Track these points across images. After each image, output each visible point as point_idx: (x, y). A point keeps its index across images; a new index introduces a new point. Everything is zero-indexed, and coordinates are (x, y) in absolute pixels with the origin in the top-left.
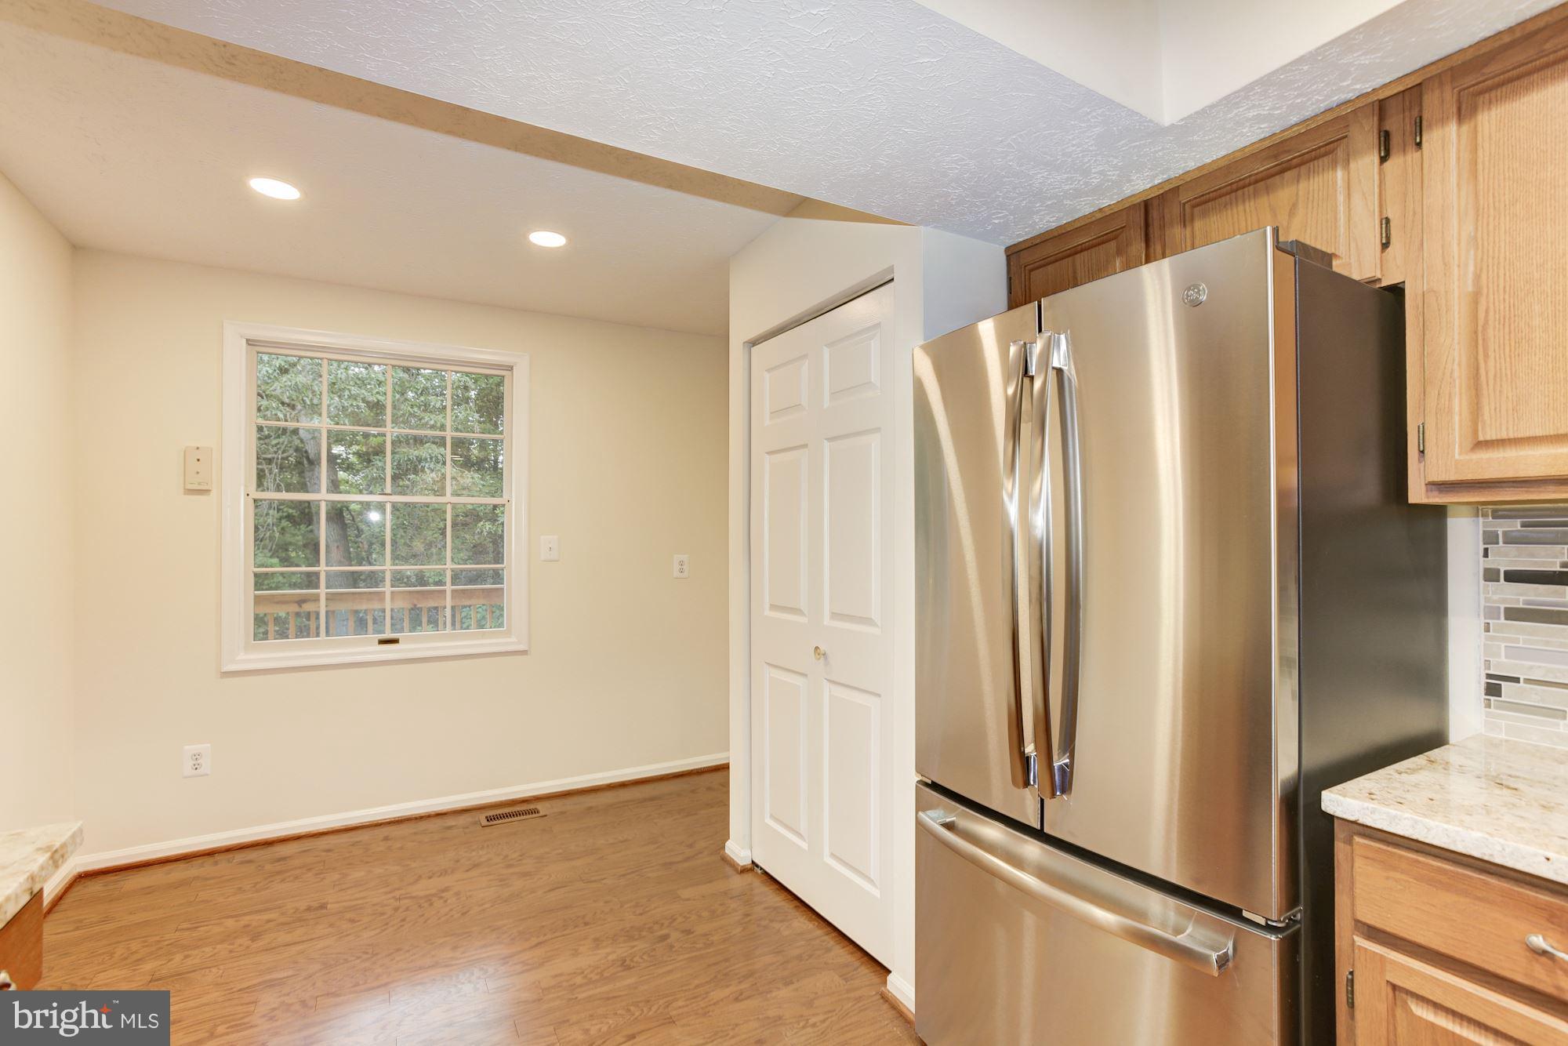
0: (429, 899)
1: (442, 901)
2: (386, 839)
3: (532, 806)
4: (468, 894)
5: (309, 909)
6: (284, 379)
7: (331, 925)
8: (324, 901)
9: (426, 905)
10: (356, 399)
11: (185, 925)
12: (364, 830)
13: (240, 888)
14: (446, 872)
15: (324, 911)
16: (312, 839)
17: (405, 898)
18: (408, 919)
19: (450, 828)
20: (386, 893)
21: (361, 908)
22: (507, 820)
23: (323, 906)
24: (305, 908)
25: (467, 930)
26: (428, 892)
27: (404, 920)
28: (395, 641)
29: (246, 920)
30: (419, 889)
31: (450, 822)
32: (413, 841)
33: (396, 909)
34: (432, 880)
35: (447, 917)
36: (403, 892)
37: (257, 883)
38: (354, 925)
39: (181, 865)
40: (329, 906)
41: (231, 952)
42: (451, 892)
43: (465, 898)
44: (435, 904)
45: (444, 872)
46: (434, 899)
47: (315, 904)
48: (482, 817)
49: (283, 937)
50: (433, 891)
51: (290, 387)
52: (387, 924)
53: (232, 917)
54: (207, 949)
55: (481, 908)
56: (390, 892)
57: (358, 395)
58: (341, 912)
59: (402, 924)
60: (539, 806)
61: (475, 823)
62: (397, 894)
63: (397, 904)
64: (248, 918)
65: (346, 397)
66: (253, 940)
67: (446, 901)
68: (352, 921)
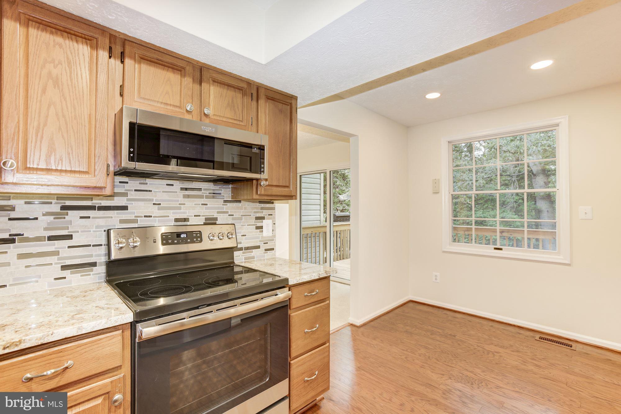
0: (488, 352)
1: (493, 355)
2: (492, 326)
3: (570, 343)
4: (505, 359)
5: (450, 335)
6: (512, 144)
7: (452, 342)
8: (456, 335)
9: (486, 353)
10: (544, 146)
11: (420, 323)
12: (486, 320)
13: (439, 320)
14: (504, 347)
15: (454, 337)
16: (468, 316)
17: (481, 347)
18: (476, 354)
19: (519, 333)
20: (476, 342)
21: (465, 342)
22: (550, 342)
23: (455, 336)
24: (450, 334)
25: (493, 369)
26: (490, 350)
27: (474, 353)
28: (501, 249)
29: (433, 329)
30: (487, 347)
31: (522, 331)
32: (501, 331)
33: (475, 349)
34: (495, 347)
35: (490, 361)
36: (482, 345)
37: (443, 321)
38: (458, 346)
39: (431, 308)
40: (456, 337)
41: (425, 334)
42: (499, 354)
43: (502, 359)
44: (489, 355)
45: (502, 347)
46: (491, 353)
47: (453, 334)
48: (537, 336)
49: (438, 338)
50: (493, 351)
51: (514, 147)
52: (468, 351)
53: (431, 326)
54: (421, 331)
55: (505, 366)
56: (478, 343)
57: (545, 144)
58: (458, 340)
59: (473, 354)
60: (574, 345)
61: (533, 337)
62: (479, 345)
63: (477, 348)
64: (434, 328)
65: (540, 146)
66: (431, 335)
67: (494, 356)
68: (459, 344)
